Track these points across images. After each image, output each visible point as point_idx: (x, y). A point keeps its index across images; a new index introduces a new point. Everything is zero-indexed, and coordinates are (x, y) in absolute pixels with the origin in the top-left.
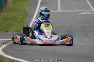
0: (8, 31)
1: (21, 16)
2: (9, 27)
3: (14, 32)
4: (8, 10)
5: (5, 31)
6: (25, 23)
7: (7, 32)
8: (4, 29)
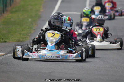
0: (7, 40)
1: (30, 20)
2: (9, 35)
3: (14, 43)
4: (14, 10)
5: (2, 40)
6: (34, 30)
7: (5, 42)
8: (2, 38)
